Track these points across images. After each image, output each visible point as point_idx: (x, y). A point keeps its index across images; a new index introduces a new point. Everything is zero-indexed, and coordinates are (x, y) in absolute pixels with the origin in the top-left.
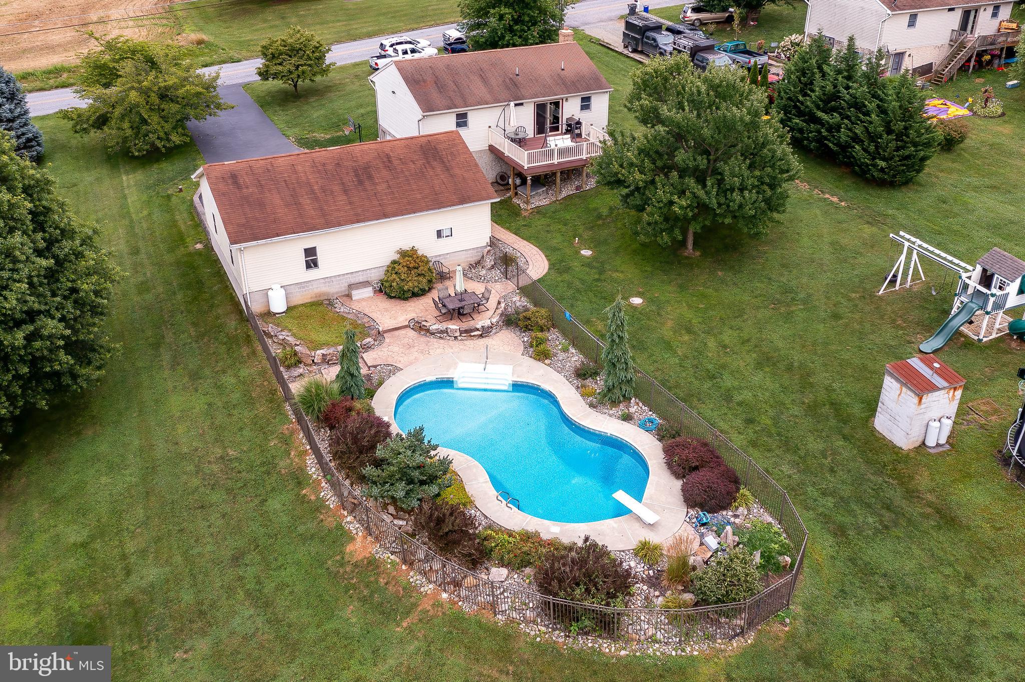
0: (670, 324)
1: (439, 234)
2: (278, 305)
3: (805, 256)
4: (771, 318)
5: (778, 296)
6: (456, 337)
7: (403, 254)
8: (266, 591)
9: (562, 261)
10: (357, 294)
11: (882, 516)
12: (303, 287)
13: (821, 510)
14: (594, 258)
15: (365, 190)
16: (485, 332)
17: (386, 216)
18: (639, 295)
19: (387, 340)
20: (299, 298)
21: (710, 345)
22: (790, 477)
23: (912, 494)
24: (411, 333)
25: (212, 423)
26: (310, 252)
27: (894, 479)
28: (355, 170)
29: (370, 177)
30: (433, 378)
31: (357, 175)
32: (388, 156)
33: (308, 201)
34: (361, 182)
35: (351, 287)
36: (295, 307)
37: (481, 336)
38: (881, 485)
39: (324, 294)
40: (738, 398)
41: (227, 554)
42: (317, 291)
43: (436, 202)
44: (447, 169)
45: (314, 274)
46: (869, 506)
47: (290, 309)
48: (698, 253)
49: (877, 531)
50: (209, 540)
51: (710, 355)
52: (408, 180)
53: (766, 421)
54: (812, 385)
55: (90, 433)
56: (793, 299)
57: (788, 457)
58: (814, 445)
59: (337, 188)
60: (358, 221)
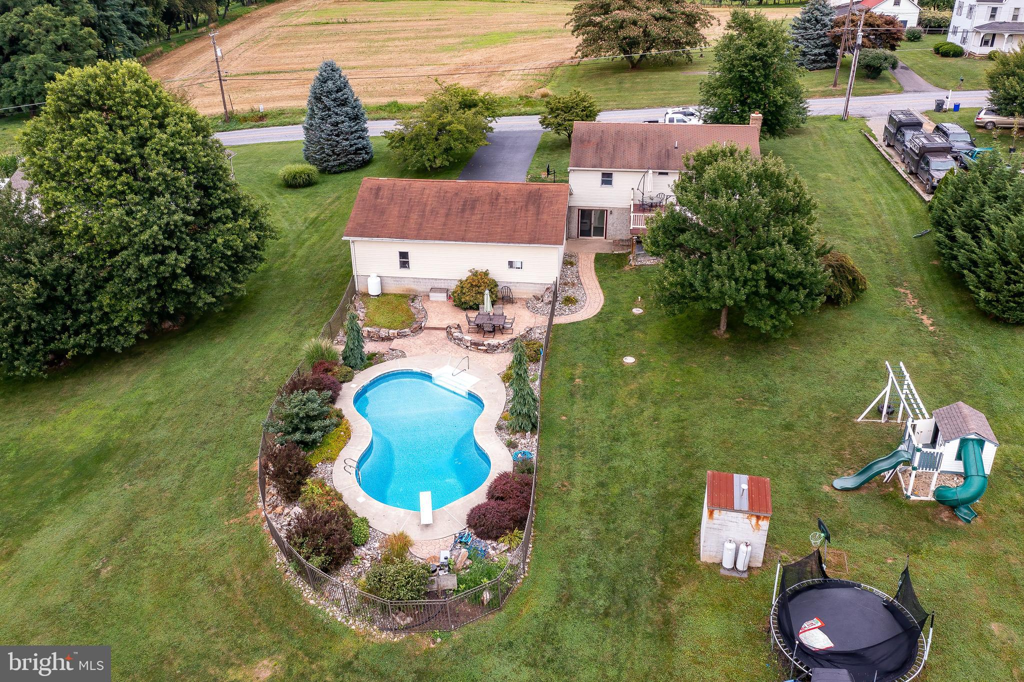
0: (633, 386)
1: (511, 264)
2: (374, 289)
3: (826, 365)
4: (725, 409)
5: (755, 393)
6: (467, 347)
7: (475, 274)
8: (197, 468)
9: (611, 313)
10: (434, 296)
11: (615, 604)
12: (397, 281)
13: (573, 576)
14: (639, 317)
15: (462, 217)
16: (491, 349)
17: (463, 239)
18: (638, 356)
19: (422, 335)
20: (392, 288)
21: (645, 414)
22: (580, 540)
23: (663, 599)
24: (443, 334)
25: (276, 356)
26: (404, 255)
27: (663, 579)
28: (466, 201)
29: (473, 208)
30: (419, 370)
31: (464, 205)
32: (498, 195)
33: (416, 217)
34: (463, 211)
35: (433, 290)
36: (387, 294)
37: (486, 351)
38: (645, 580)
39: (413, 290)
40: (615, 463)
41: (203, 438)
42: (407, 286)
43: (510, 238)
44: (538, 213)
45: (404, 273)
46: (614, 591)
47: (383, 294)
48: (727, 336)
49: (596, 614)
50: (204, 426)
51: (636, 421)
52: (500, 216)
53: (616, 489)
54: (691, 476)
55: (217, 340)
56: (767, 400)
57: (599, 525)
58: (632, 524)
59: (442, 211)
60: (440, 239)
